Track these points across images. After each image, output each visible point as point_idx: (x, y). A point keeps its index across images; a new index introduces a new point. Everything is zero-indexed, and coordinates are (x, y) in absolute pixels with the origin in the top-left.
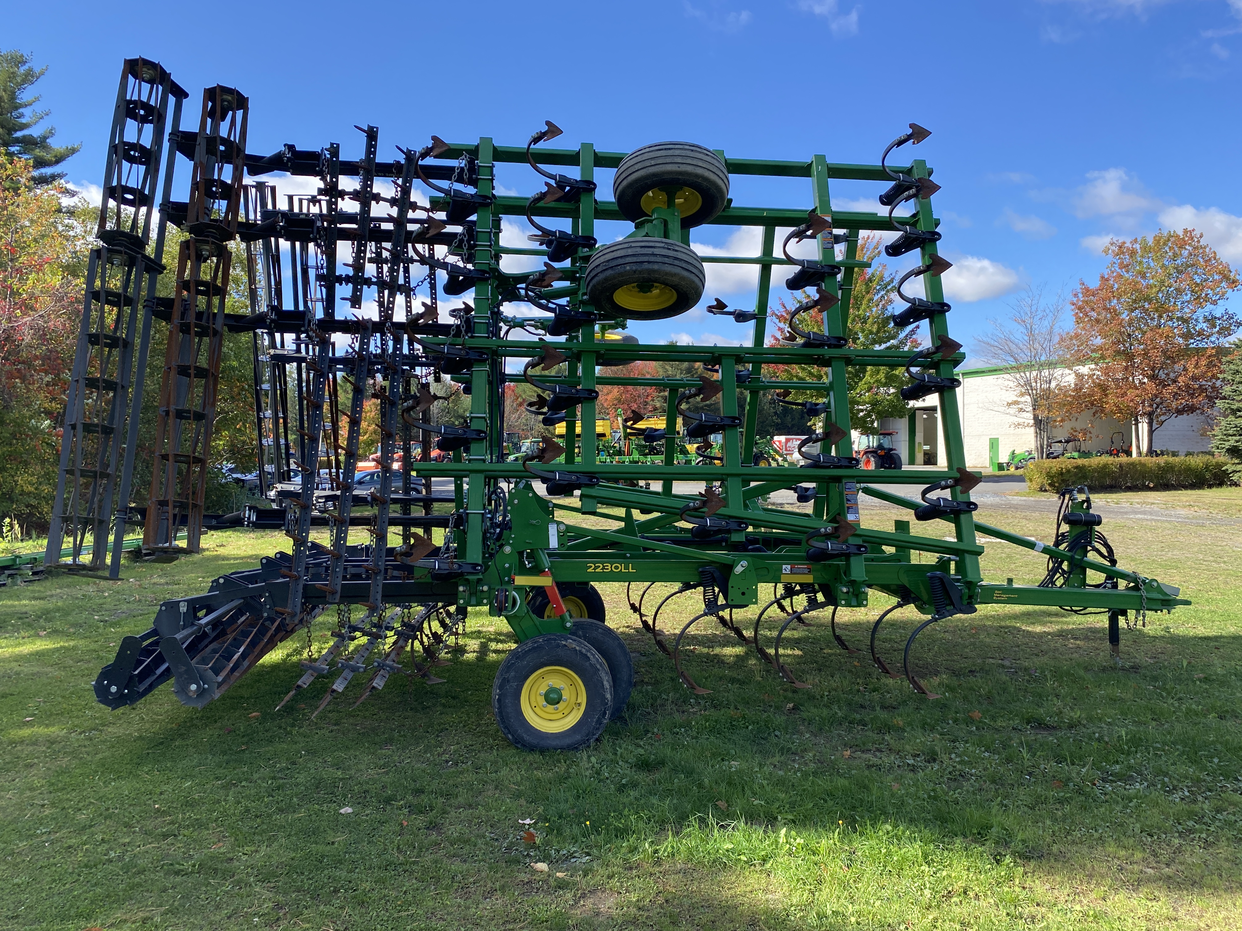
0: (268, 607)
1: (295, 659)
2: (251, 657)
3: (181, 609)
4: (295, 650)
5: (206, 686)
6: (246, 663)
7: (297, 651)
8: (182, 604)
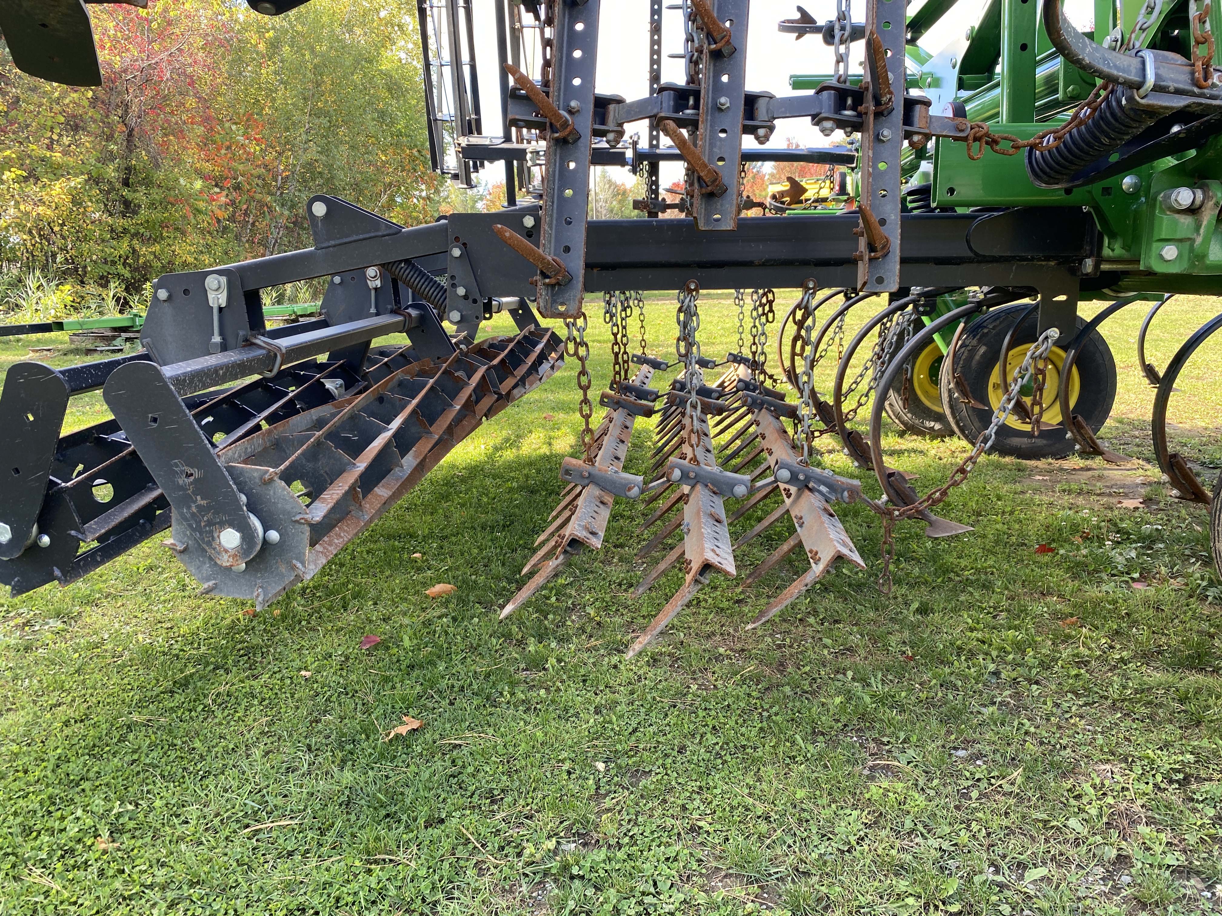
0: (461, 291)
1: (509, 455)
2: (423, 447)
3: (211, 296)
4: (507, 440)
5: (274, 535)
6: (409, 461)
7: (511, 442)
8: (211, 282)
